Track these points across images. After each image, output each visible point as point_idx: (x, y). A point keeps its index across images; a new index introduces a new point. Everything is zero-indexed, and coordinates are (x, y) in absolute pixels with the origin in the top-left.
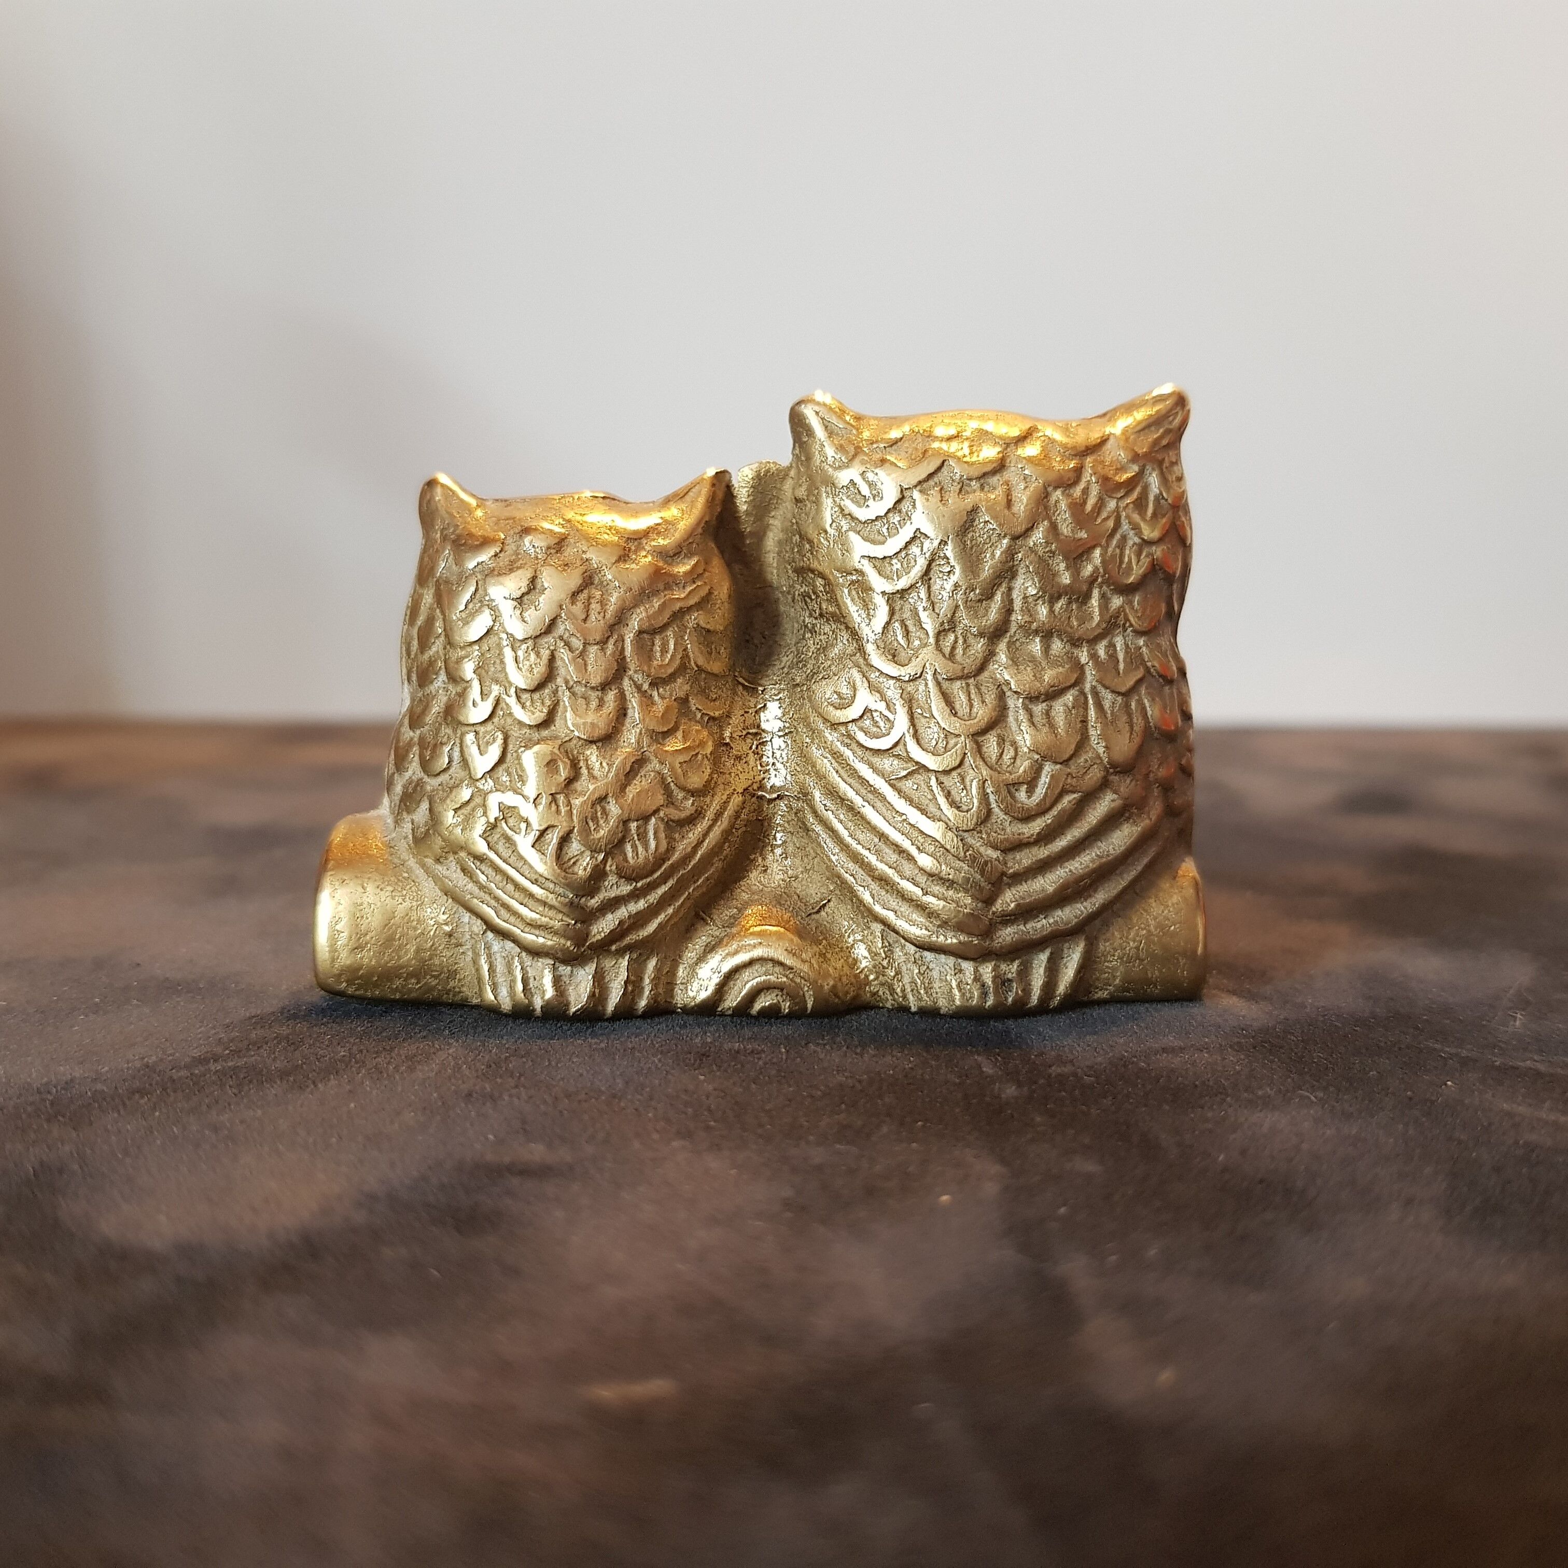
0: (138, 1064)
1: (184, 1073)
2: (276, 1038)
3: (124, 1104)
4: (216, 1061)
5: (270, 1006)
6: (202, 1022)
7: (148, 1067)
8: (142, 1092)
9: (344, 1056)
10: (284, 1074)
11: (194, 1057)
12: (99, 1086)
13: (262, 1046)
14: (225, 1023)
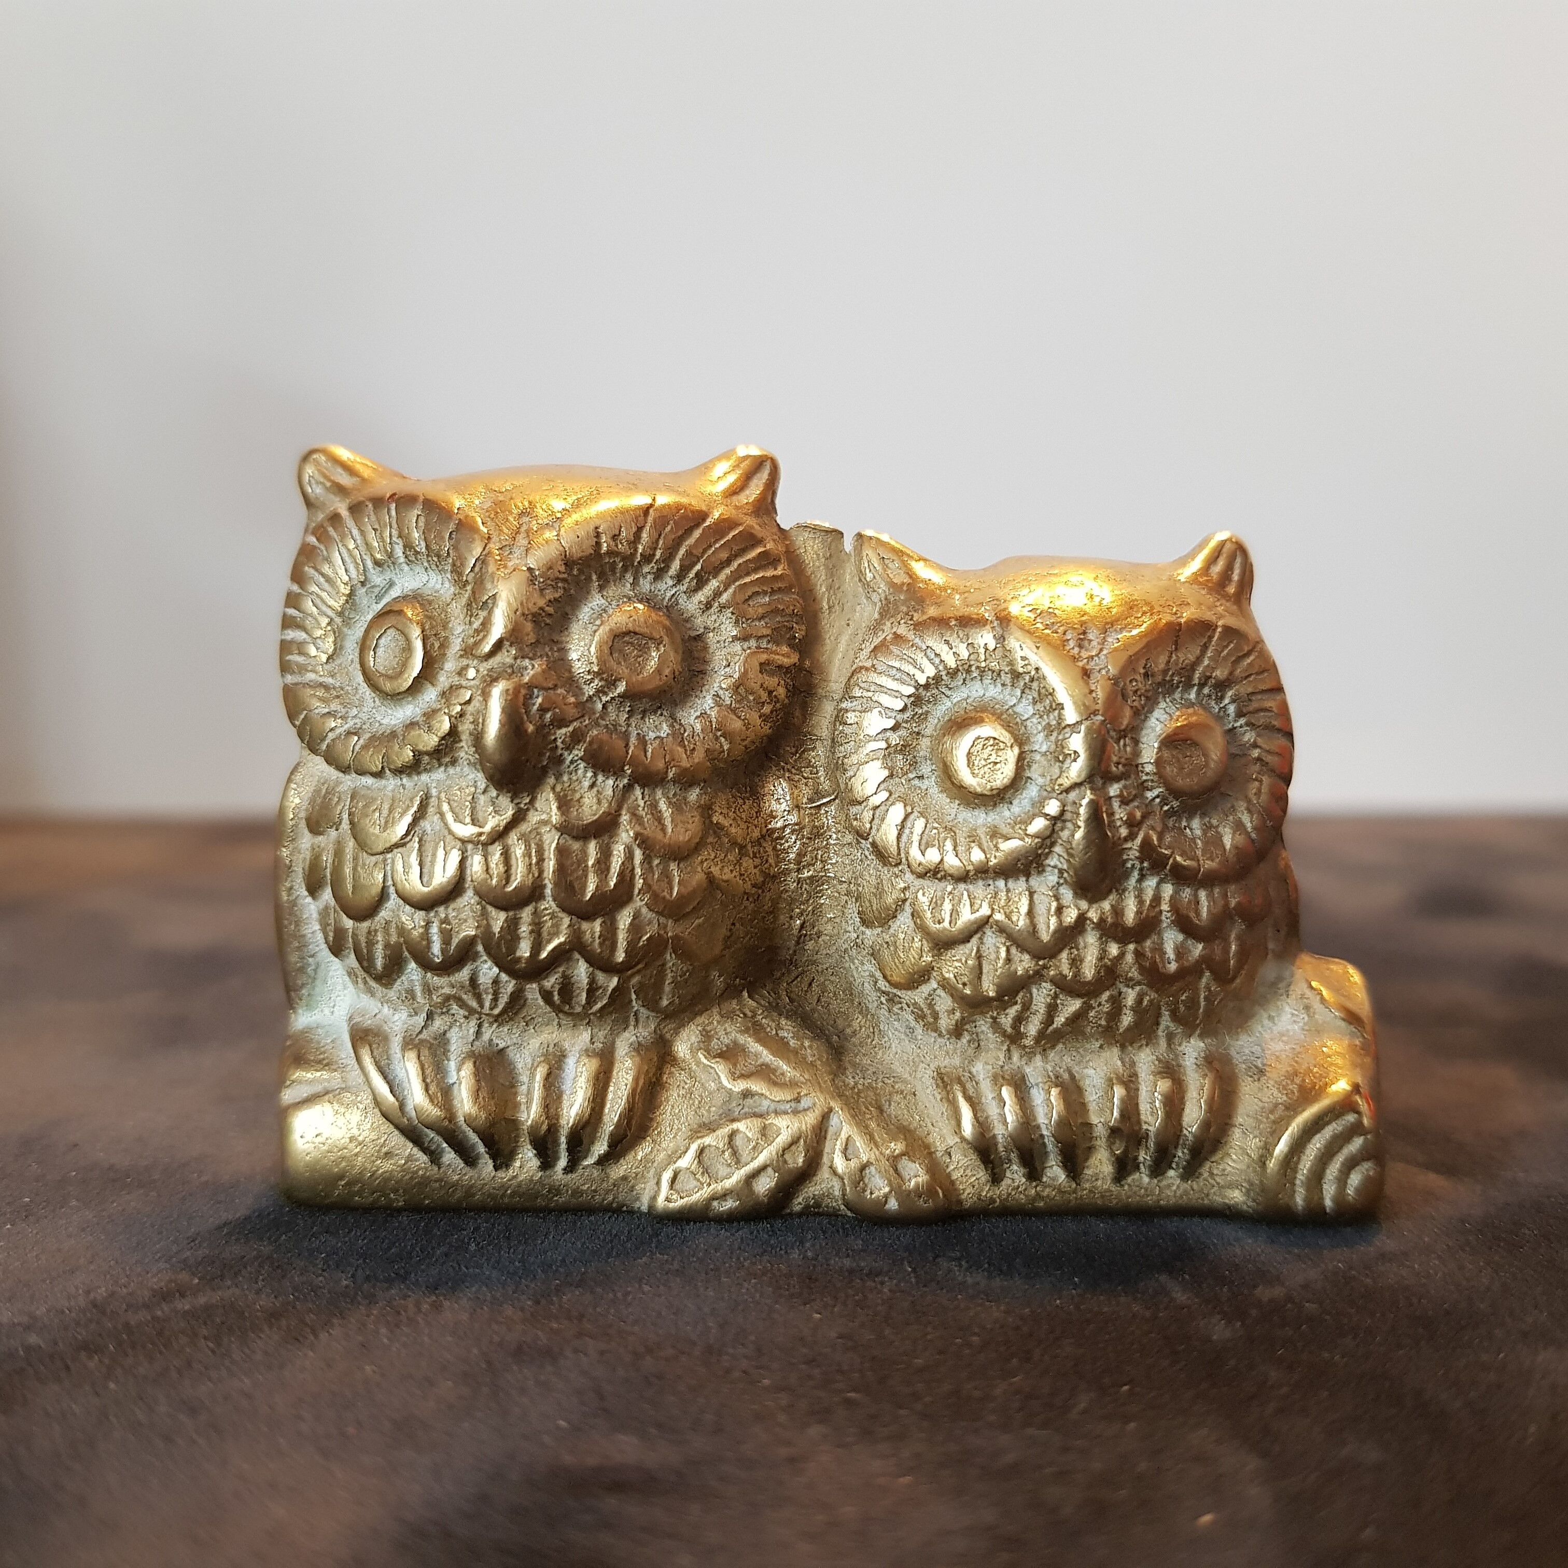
0: (82, 1301)
1: (144, 1315)
2: (256, 1258)
3: (68, 1368)
4: (182, 1295)
5: (241, 1208)
6: (160, 1233)
7: (95, 1306)
8: (90, 1348)
9: (347, 1287)
10: (273, 1316)
11: (153, 1290)
12: (33, 1339)
13: (240, 1271)
14: (190, 1234)
